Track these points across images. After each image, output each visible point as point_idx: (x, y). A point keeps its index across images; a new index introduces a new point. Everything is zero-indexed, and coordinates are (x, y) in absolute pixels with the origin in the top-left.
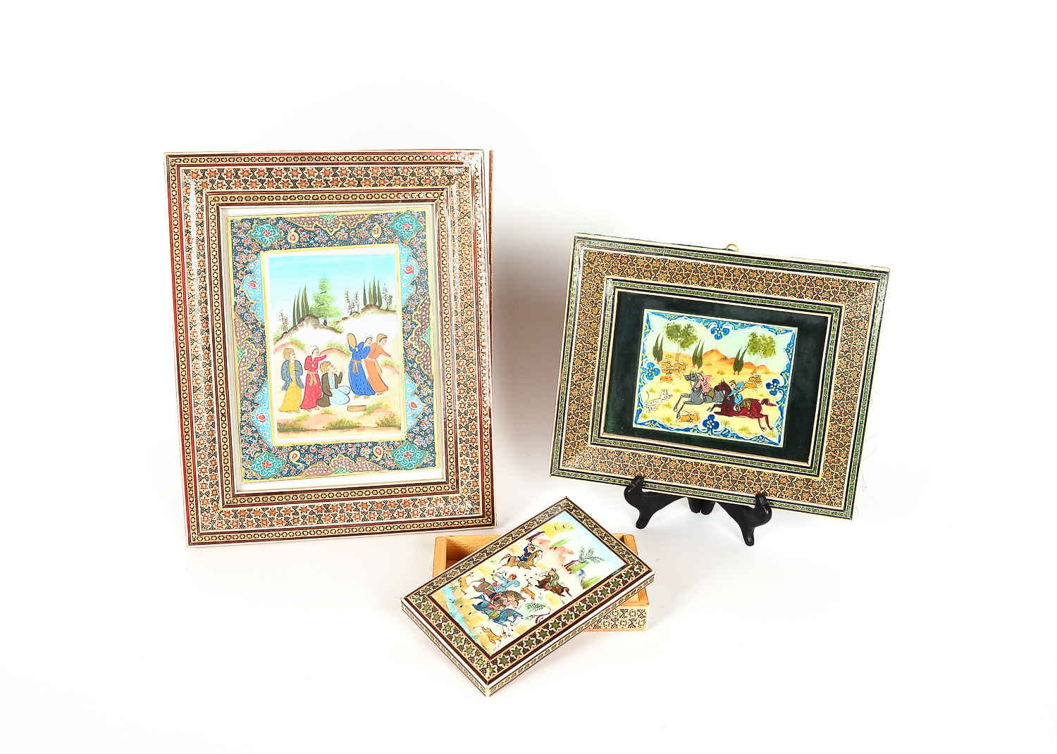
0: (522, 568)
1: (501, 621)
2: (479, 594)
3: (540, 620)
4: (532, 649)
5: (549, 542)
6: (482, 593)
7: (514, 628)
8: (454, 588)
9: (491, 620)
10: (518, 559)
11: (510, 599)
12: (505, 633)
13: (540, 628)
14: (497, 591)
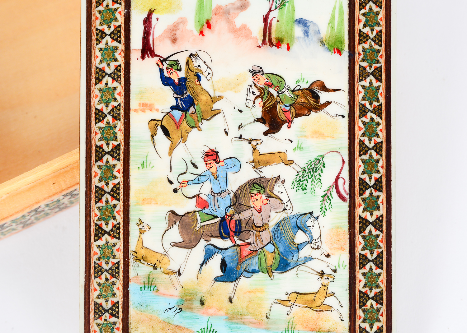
0: (205, 125)
1: (292, 259)
2: (199, 251)
3: (344, 188)
4: (383, 245)
5: (183, 21)
6: (203, 243)
7: (326, 249)
8: (149, 283)
9: (277, 276)
10: (177, 114)
11: (258, 204)
12: (322, 274)
13: (358, 200)
14: (221, 213)
